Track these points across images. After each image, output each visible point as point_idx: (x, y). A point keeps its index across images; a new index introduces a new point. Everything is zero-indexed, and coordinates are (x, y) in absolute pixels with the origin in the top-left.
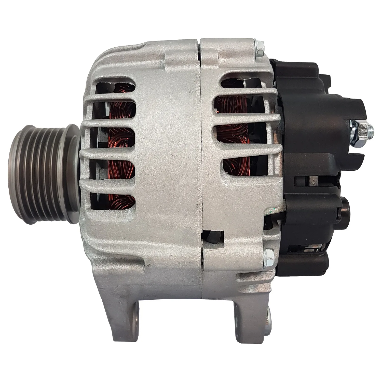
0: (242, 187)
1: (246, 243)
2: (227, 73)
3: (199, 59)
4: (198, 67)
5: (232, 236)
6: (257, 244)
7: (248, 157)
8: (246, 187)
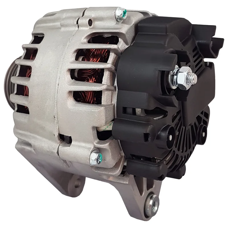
0: (78, 110)
1: (83, 147)
2: (92, 32)
3: (77, 23)
4: (77, 28)
5: (76, 140)
6: (90, 148)
7: (91, 91)
8: (80, 110)
